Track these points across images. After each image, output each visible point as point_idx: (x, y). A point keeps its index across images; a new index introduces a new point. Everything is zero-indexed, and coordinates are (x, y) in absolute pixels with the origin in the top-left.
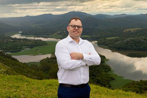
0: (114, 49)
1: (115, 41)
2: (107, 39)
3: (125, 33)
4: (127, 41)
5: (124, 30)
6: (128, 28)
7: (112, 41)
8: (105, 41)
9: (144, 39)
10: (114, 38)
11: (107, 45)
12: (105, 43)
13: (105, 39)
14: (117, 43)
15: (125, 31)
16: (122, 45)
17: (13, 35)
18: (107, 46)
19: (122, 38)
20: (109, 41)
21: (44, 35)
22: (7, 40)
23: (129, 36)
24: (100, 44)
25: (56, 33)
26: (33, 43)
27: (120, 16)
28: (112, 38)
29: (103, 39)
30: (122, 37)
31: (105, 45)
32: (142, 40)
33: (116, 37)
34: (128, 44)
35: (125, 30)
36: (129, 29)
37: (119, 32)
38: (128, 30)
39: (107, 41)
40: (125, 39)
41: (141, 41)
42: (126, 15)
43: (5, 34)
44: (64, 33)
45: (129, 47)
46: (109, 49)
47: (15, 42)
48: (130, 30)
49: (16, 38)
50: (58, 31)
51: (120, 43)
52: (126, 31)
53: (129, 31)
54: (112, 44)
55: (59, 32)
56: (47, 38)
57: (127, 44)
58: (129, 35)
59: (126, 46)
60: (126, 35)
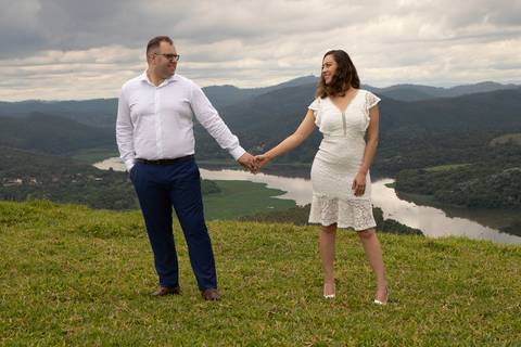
0: (455, 206)
1: (457, 179)
2: (428, 169)
3: (492, 149)
4: (501, 177)
5: (490, 140)
6: (505, 133)
7: (446, 179)
8: (422, 178)
10: (455, 166)
11: (430, 193)
12: (421, 185)
13: (422, 172)
14: (464, 186)
15: (492, 143)
16: (482, 193)
17: (101, 160)
18: (431, 197)
19: (481, 165)
20: (438, 176)
21: (209, 158)
22: (81, 178)
23: (508, 162)
24: (404, 190)
28: (447, 168)
29: (416, 170)
30: (484, 163)
31: (422, 193)
33: (461, 163)
34: (505, 189)
35: (495, 140)
36: (510, 136)
37: (474, 146)
38: (503, 139)
39: (430, 180)
40: (494, 172)
43: (75, 158)
45: (510, 198)
46: (438, 207)
47: (107, 184)
48: (510, 139)
49: (111, 169)
50: (258, 145)
51: (474, 185)
52: (497, 144)
53: (506, 144)
54: (448, 187)
56: (221, 170)
57: (500, 190)
58: (510, 155)
59: (497, 194)
60: (499, 156)
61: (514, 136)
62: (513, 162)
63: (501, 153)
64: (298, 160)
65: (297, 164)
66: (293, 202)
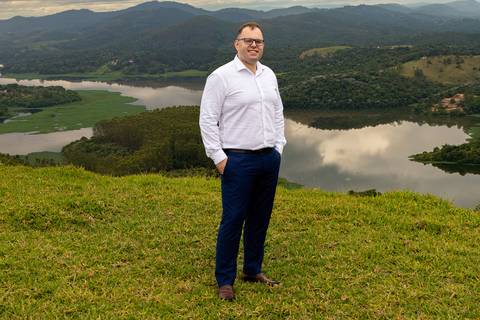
3: (302, 61)
4: (310, 83)
5: (300, 53)
6: (312, 48)
9: (357, 78)
15: (302, 56)
16: (295, 96)
19: (294, 74)
21: (71, 72)
23: (315, 70)
25: (105, 67)
26: (37, 98)
27: (289, 13)
30: (296, 72)
32: (350, 80)
34: (313, 92)
35: (304, 53)
36: (314, 50)
37: (288, 58)
38: (311, 52)
40: (303, 80)
41: (348, 84)
42: (305, 8)
44: (129, 64)
45: (316, 100)
48: (316, 52)
50: (112, 60)
52: (306, 56)
53: (313, 56)
55: (114, 63)
57: (308, 93)
58: (316, 65)
59: (306, 97)
60: (308, 67)
61: (319, 50)
62: (318, 71)
63: (309, 64)
64: (146, 72)
65: (145, 76)
66: (144, 107)
